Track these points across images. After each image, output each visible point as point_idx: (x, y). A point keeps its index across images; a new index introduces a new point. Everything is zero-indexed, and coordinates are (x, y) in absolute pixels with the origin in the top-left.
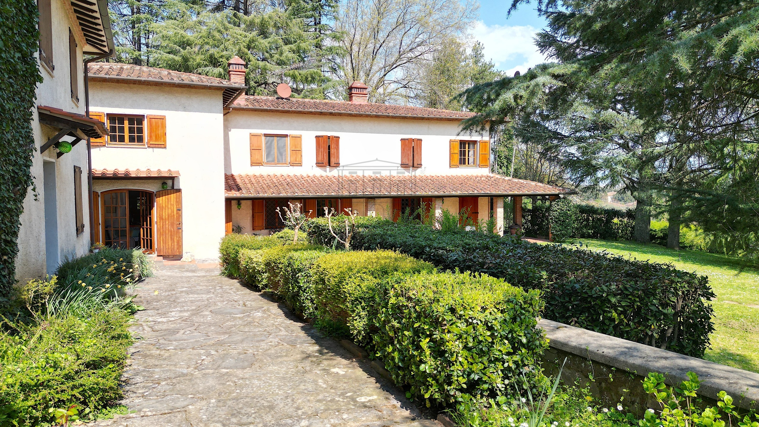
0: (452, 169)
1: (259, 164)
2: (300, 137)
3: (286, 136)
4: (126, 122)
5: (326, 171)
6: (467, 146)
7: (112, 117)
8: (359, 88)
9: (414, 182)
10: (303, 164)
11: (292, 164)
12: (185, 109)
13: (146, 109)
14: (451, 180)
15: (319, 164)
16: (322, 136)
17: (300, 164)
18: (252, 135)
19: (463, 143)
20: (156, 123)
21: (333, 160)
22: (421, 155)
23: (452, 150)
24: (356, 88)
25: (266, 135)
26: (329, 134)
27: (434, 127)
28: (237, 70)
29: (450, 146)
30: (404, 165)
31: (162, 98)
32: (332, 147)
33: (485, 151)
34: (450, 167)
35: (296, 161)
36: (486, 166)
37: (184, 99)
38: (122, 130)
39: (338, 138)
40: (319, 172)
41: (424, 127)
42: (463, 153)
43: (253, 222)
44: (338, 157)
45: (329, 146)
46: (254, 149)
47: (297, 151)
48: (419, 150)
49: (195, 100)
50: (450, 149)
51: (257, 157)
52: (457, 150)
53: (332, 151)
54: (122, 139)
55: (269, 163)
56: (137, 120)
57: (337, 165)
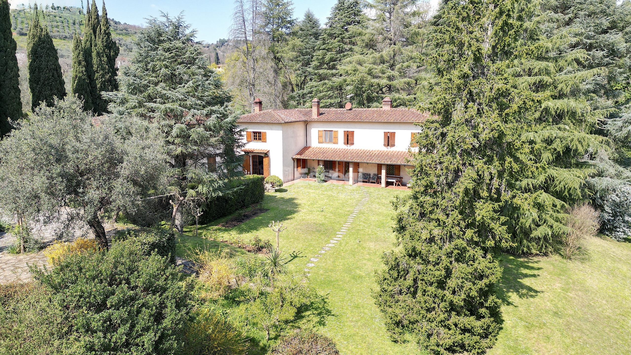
1: (321, 143)
2: (337, 132)
3: (332, 131)
4: (257, 134)
5: (348, 147)
7: (254, 133)
8: (386, 101)
10: (339, 143)
11: (334, 143)
12: (271, 130)
13: (262, 130)
15: (345, 143)
16: (347, 131)
17: (337, 143)
18: (319, 131)
21: (349, 142)
22: (395, 140)
23: (413, 138)
25: (324, 131)
26: (350, 130)
27: (402, 126)
29: (412, 136)
30: (385, 145)
31: (266, 126)
32: (349, 136)
34: (410, 146)
37: (271, 126)
38: (256, 136)
39: (353, 131)
40: (345, 147)
41: (397, 126)
44: (353, 140)
46: (320, 137)
47: (336, 138)
48: (392, 138)
49: (274, 127)
51: (321, 140)
53: (349, 138)
54: (257, 139)
55: (326, 142)
56: (260, 133)
57: (353, 144)
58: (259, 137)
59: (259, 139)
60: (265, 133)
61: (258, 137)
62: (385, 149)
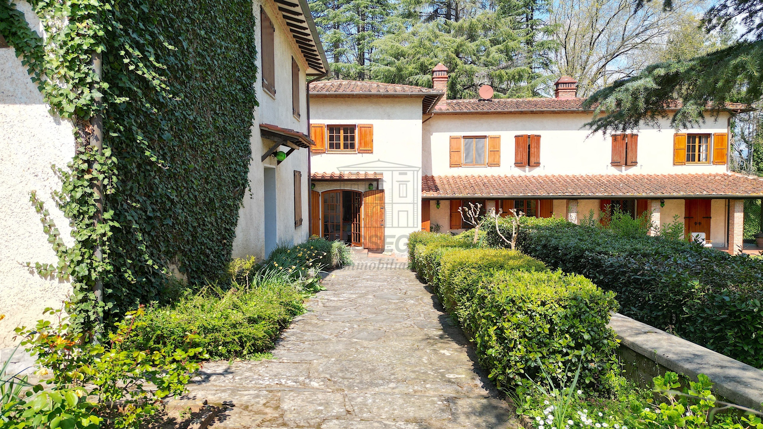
0: (676, 167)
1: (458, 165)
2: (499, 138)
3: (485, 137)
4: (342, 132)
5: (525, 171)
6: (697, 140)
7: (331, 128)
8: (566, 83)
9: (627, 182)
10: (501, 164)
11: (490, 165)
12: (389, 117)
13: (357, 119)
14: (674, 180)
15: (518, 164)
16: (522, 136)
17: (498, 165)
18: (452, 138)
19: (691, 137)
20: (365, 132)
21: (532, 160)
22: (636, 152)
23: (677, 145)
24: (564, 83)
25: (465, 137)
26: (529, 133)
28: (440, 76)
29: (674, 141)
30: (615, 164)
31: (370, 108)
32: (532, 146)
33: (722, 145)
34: (674, 164)
35: (494, 161)
36: (723, 163)
37: (388, 108)
38: (339, 138)
39: (539, 137)
40: (517, 172)
42: (691, 149)
43: (451, 221)
44: (538, 156)
45: (529, 146)
46: (453, 151)
47: (495, 152)
48: (634, 147)
49: (398, 108)
50: (675, 144)
51: (456, 159)
52: (684, 144)
53: (532, 150)
54: (338, 146)
55: (468, 164)
56: (350, 129)
57: (538, 164)
58: (346, 138)
59: (346, 147)
60: (370, 127)
61: (342, 142)
62: (614, 172)
